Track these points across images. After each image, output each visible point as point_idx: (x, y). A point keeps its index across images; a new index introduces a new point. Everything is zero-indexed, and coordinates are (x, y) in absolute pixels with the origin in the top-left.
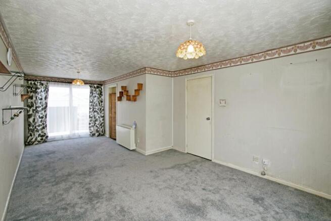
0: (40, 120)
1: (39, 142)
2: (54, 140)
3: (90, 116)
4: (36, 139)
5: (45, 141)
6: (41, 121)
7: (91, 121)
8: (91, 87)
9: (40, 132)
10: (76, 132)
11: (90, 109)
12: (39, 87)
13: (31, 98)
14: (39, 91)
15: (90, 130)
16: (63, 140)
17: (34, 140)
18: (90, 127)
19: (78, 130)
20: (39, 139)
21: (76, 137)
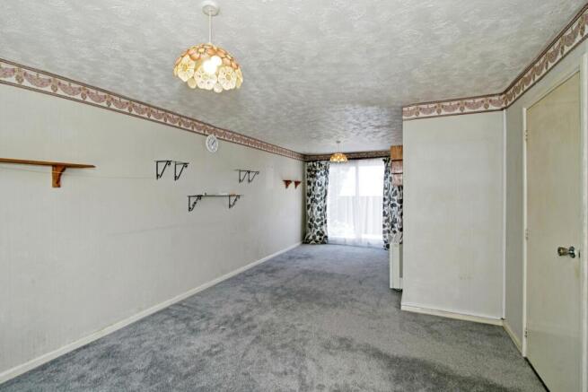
0: (319, 213)
1: (317, 242)
2: (335, 243)
3: (384, 212)
4: (314, 237)
5: (324, 243)
6: (321, 215)
7: (386, 221)
8: (385, 161)
9: (319, 229)
10: (364, 236)
11: (385, 199)
12: (318, 169)
13: (309, 183)
14: (318, 174)
15: (385, 237)
16: (346, 245)
17: (311, 238)
18: (384, 232)
19: (366, 233)
20: (318, 237)
21: (363, 244)
